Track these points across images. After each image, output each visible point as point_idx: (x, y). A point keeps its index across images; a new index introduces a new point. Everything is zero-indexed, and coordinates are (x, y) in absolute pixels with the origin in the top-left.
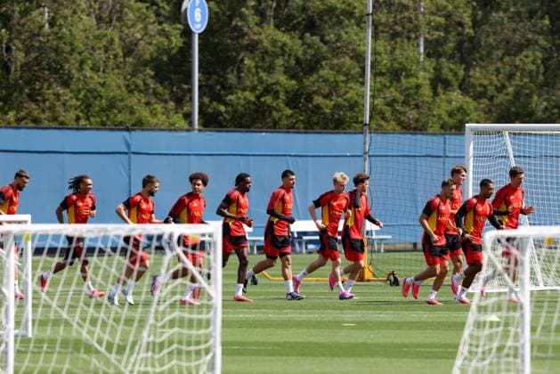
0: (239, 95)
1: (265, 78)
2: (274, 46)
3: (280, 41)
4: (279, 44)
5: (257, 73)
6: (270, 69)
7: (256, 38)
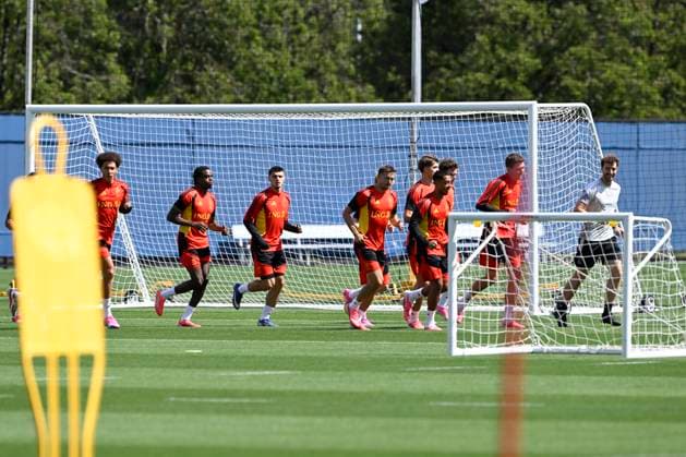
0: (470, 77)
1: (503, 55)
2: (516, 20)
3: (521, 13)
4: (521, 16)
5: (493, 50)
6: (511, 46)
7: (492, 9)
